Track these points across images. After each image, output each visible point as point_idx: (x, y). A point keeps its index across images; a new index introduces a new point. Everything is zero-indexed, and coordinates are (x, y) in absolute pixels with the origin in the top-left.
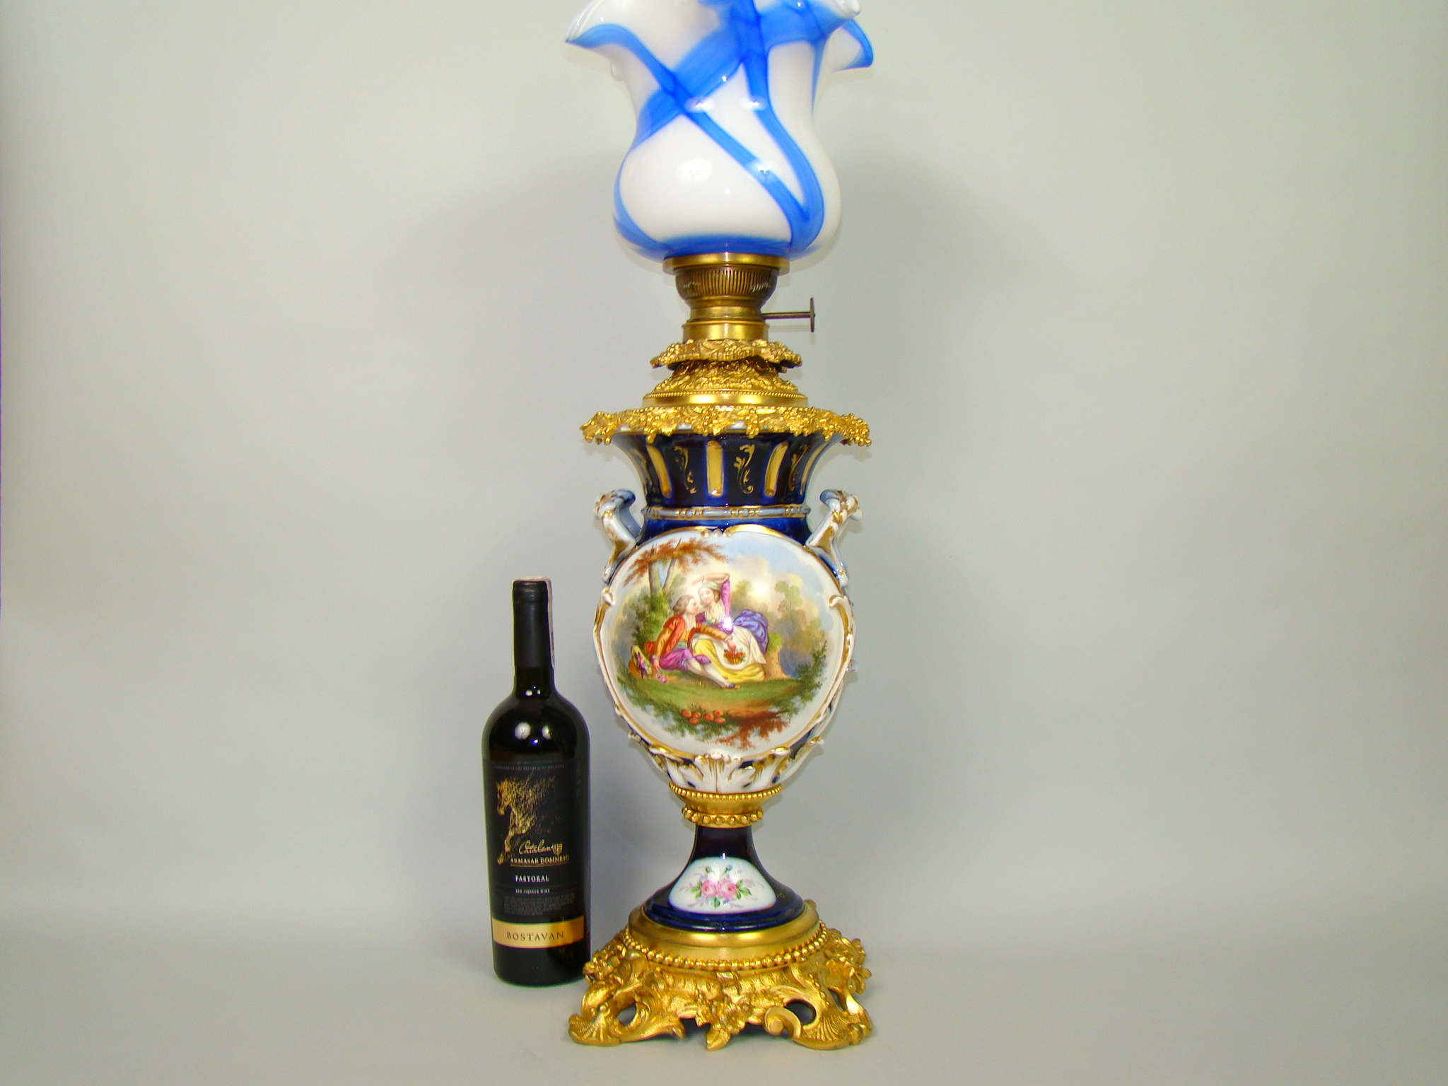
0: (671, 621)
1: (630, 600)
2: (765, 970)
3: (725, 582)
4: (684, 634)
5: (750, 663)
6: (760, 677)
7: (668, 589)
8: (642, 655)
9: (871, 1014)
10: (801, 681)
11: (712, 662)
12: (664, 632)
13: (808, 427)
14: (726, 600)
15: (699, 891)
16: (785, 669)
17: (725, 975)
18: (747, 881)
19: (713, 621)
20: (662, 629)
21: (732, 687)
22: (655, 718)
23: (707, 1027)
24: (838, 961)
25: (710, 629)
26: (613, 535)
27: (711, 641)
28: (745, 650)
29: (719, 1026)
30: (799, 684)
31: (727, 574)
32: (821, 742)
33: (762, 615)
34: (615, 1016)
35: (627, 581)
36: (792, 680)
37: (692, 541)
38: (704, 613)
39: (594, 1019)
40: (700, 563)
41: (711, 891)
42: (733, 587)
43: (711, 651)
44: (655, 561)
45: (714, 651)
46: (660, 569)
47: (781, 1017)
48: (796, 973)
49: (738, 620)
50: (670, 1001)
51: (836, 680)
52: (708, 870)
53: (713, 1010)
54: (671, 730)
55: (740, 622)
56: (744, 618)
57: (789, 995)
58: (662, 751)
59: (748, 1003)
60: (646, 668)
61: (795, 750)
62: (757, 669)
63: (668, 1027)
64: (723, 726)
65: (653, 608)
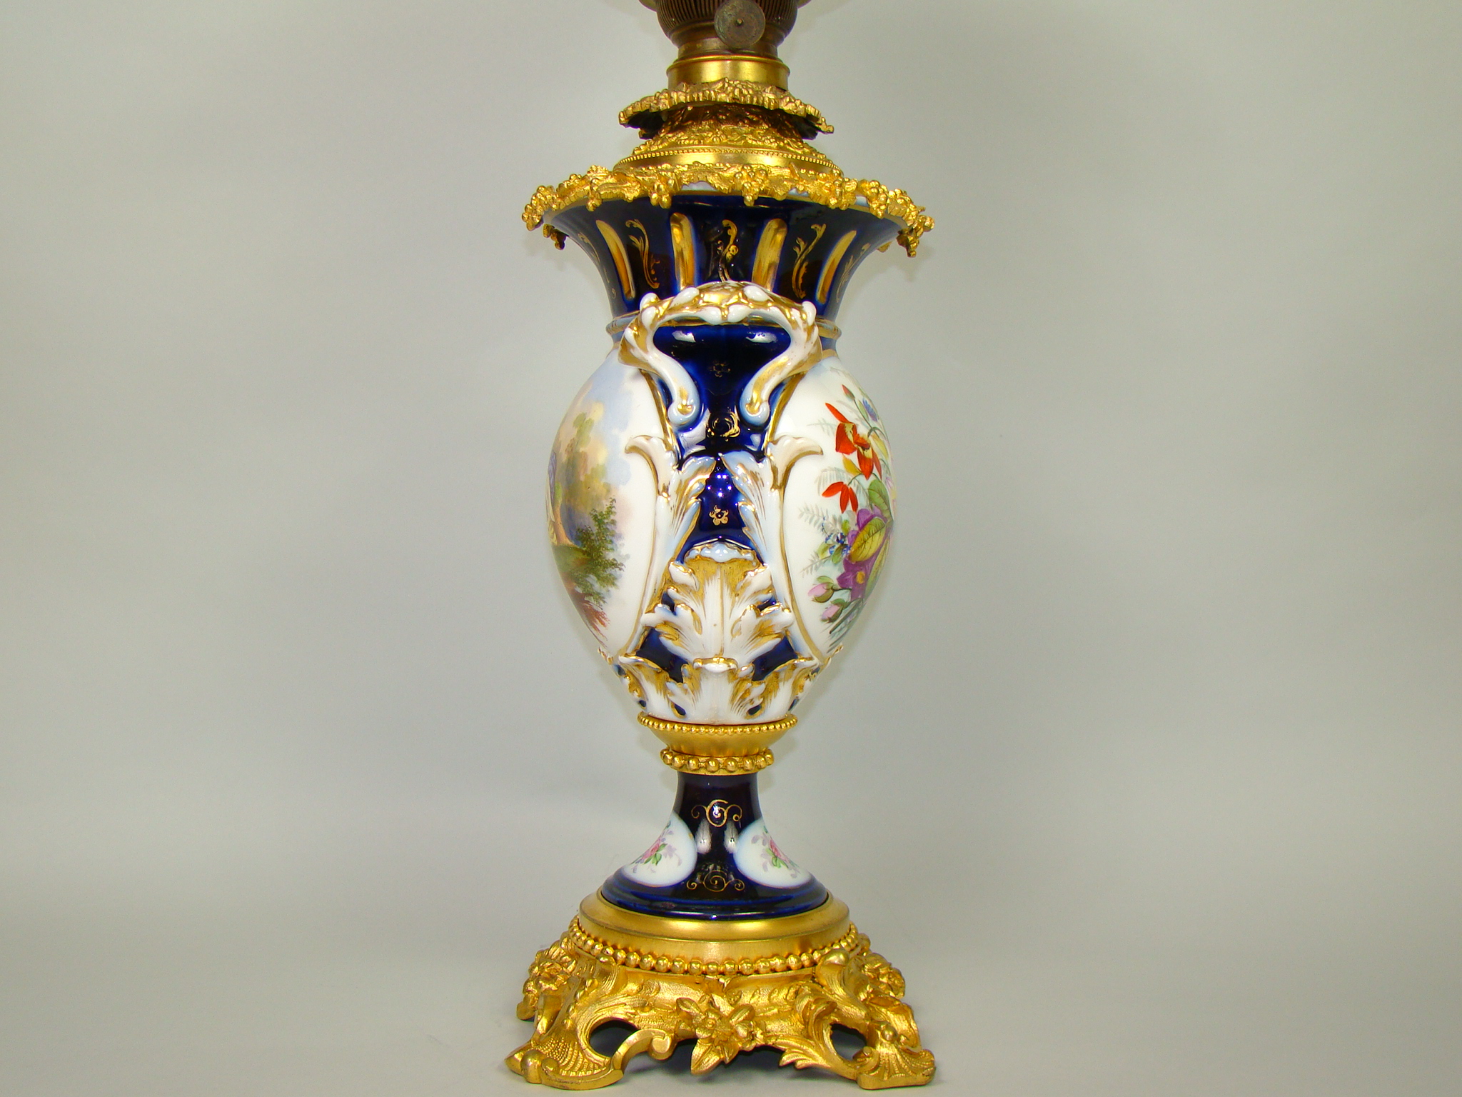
10: (586, 551)
30: (585, 557)
36: (577, 549)
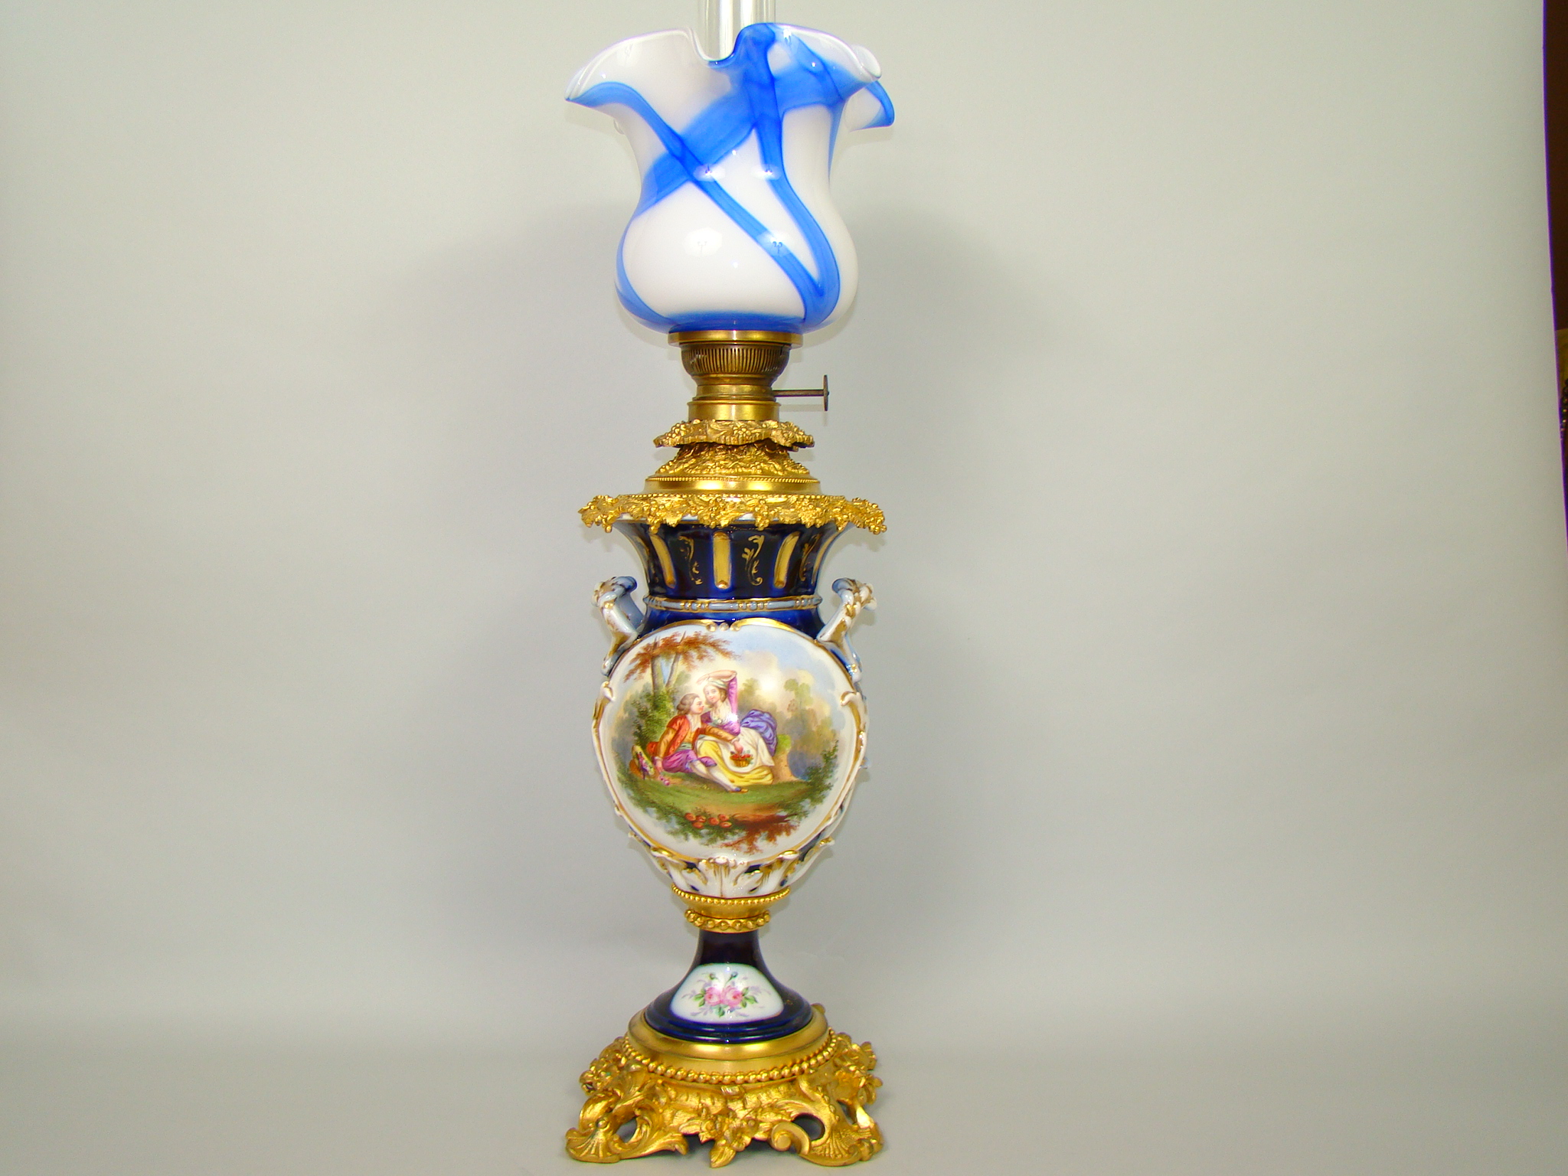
0: (674, 721)
1: (631, 697)
2: (771, 1082)
3: (731, 681)
4: (689, 735)
5: (757, 766)
6: (768, 780)
7: (671, 687)
8: (644, 755)
9: (882, 1127)
10: (810, 783)
11: (718, 765)
12: (667, 733)
13: (820, 518)
14: (733, 699)
15: (702, 999)
16: (795, 771)
17: (729, 1090)
18: (753, 988)
19: (719, 721)
20: (665, 729)
21: (739, 790)
22: (657, 821)
23: (711, 1143)
24: (848, 1071)
25: (716, 730)
26: (613, 627)
27: (717, 742)
28: (753, 752)
29: (724, 1142)
30: (809, 786)
31: (734, 672)
32: (832, 843)
33: (771, 715)
34: (614, 1132)
35: (628, 677)
36: (801, 783)
37: (698, 635)
38: (709, 712)
39: (593, 1135)
40: (706, 659)
41: (715, 999)
42: (740, 686)
43: (717, 753)
44: (658, 656)
45: (719, 753)
46: (663, 665)
47: (788, 1132)
48: (804, 1085)
49: (746, 721)
50: (673, 1116)
51: (848, 780)
52: (712, 977)
53: (718, 1126)
54: (674, 833)
55: (747, 723)
56: (751, 719)
57: (797, 1108)
58: (665, 853)
59: (754, 1117)
60: (648, 769)
61: (804, 854)
62: (765, 772)
63: (670, 1143)
64: (729, 830)
65: (656, 707)
